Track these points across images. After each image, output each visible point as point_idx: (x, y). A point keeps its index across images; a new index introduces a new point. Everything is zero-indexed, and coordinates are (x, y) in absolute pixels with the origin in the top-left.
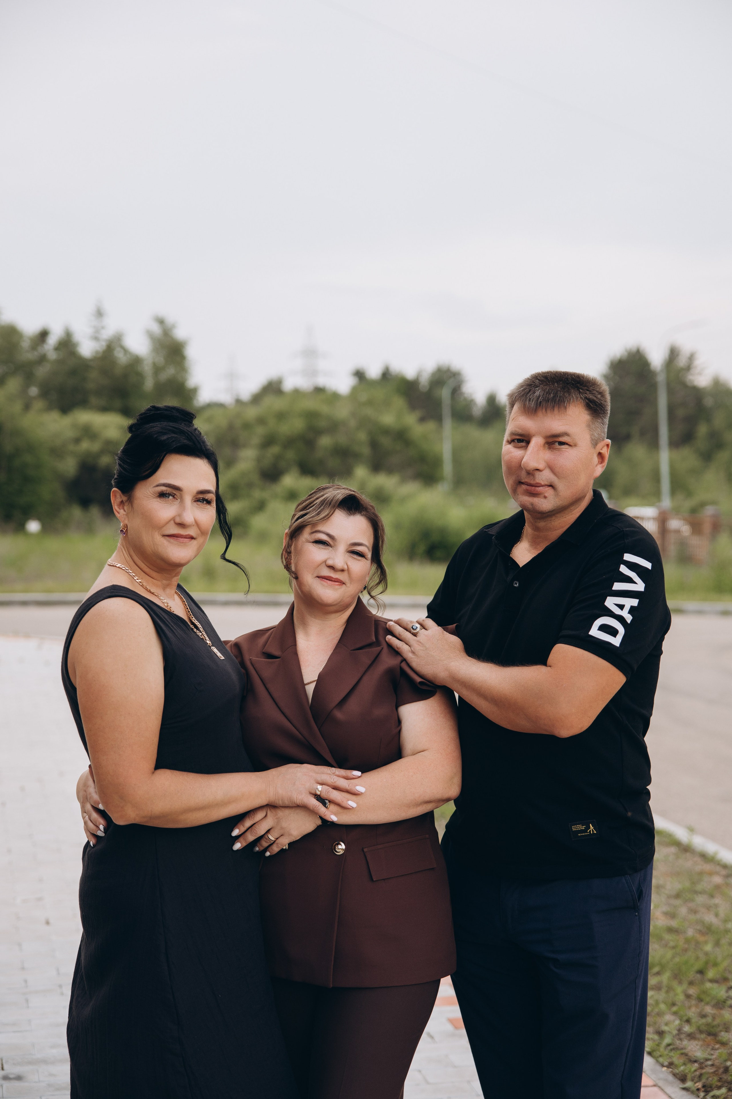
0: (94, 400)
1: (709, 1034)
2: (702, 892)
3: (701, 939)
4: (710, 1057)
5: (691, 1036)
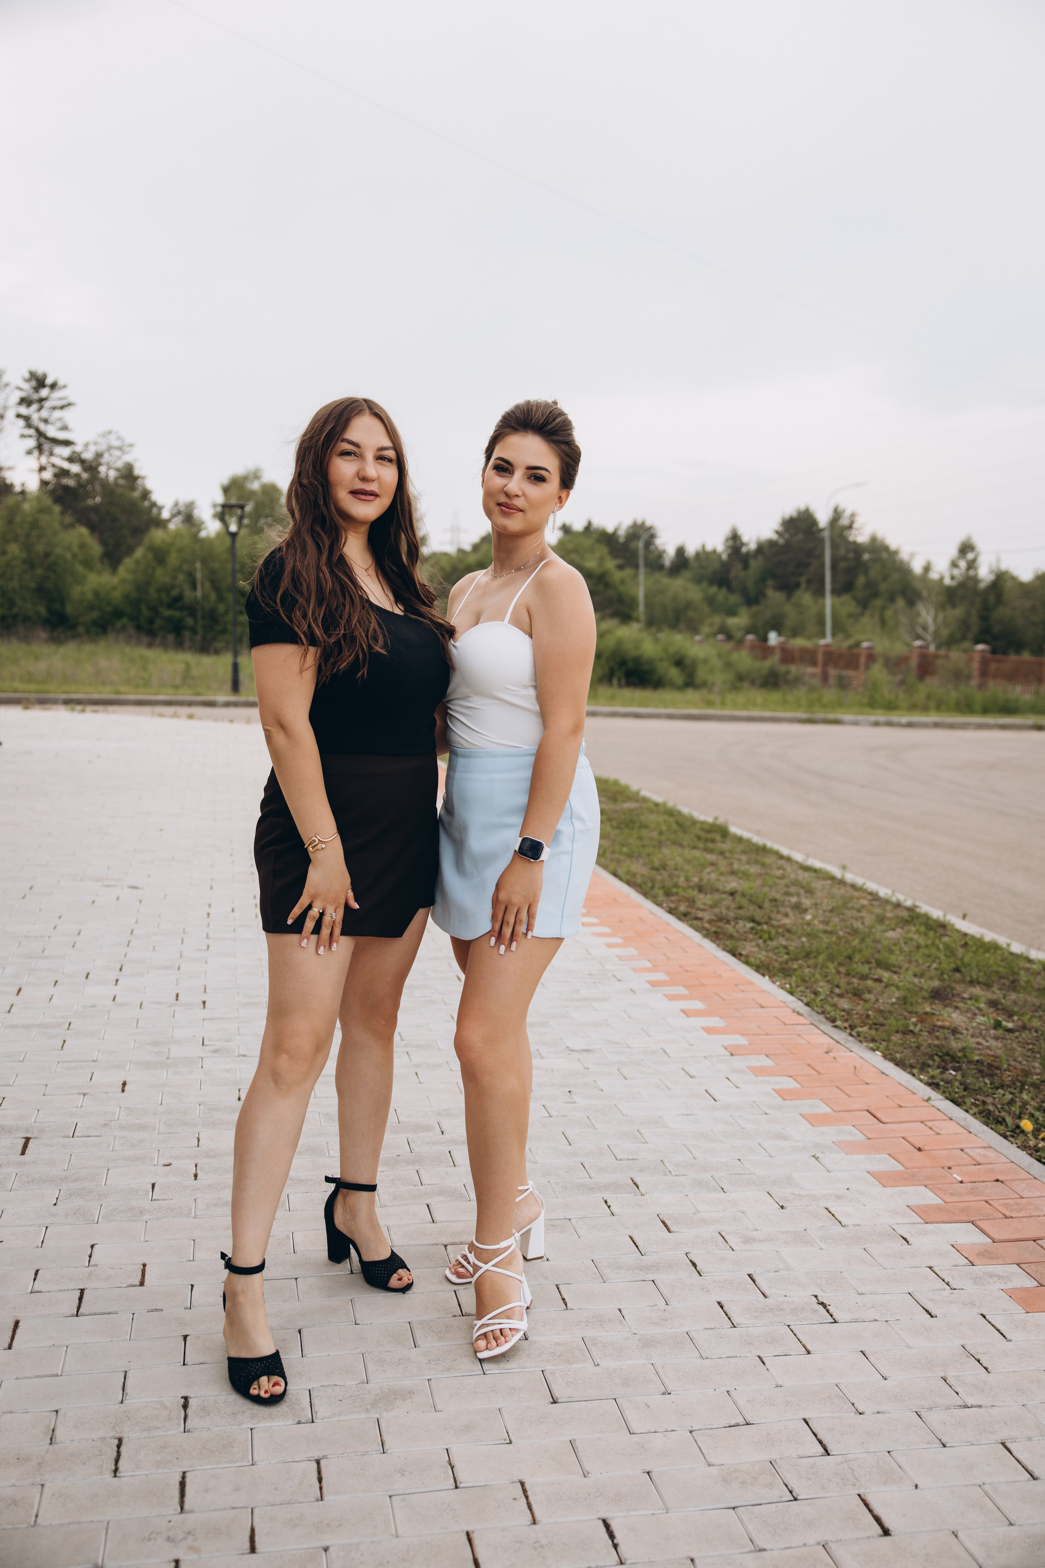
1: (855, 995)
2: (853, 908)
3: (850, 938)
4: (854, 1008)
5: (840, 996)
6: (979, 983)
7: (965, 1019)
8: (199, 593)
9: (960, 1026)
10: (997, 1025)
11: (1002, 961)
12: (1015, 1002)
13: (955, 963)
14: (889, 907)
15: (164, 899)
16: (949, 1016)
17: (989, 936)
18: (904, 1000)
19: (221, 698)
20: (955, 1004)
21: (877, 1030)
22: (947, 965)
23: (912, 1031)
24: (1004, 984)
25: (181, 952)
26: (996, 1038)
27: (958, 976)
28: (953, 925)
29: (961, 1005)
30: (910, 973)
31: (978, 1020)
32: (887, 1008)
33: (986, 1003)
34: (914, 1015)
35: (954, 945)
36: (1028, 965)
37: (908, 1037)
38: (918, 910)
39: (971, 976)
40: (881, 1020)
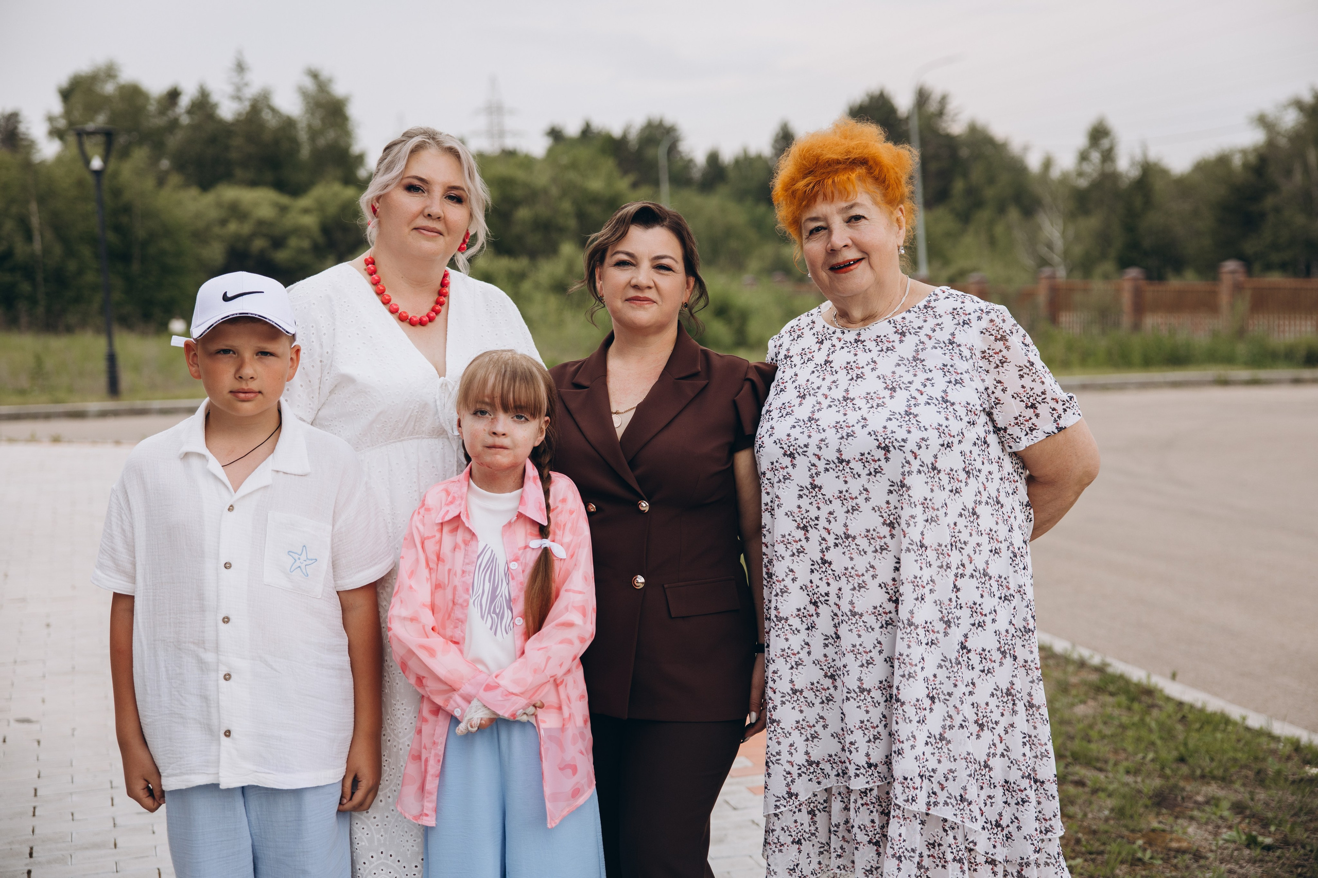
0: (239, 173)
6: (1214, 778)
7: (1206, 835)
8: (37, 246)
9: (1201, 846)
10: (1252, 842)
11: (1239, 741)
12: (1267, 804)
13: (1177, 749)
14: (1071, 669)
15: (73, 735)
16: (1185, 833)
17: (1215, 704)
18: (1120, 813)
19: (94, 406)
20: (1190, 813)
21: (1093, 860)
22: (1168, 754)
23: (1140, 860)
24: (1247, 777)
25: (114, 819)
26: (1253, 861)
27: (1185, 769)
28: (1161, 691)
29: (1196, 813)
30: (1121, 769)
31: (1225, 836)
32: (1103, 827)
33: (1229, 809)
34: (1139, 835)
35: (1169, 722)
36: (1273, 745)
37: (1138, 868)
38: (1110, 670)
39: (1203, 770)
40: (1097, 846)
